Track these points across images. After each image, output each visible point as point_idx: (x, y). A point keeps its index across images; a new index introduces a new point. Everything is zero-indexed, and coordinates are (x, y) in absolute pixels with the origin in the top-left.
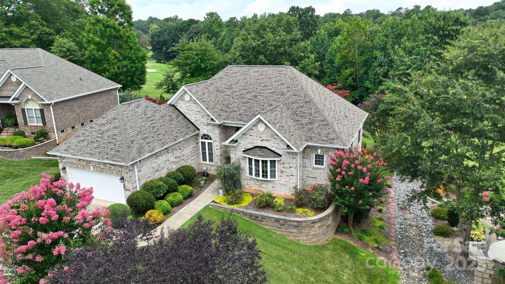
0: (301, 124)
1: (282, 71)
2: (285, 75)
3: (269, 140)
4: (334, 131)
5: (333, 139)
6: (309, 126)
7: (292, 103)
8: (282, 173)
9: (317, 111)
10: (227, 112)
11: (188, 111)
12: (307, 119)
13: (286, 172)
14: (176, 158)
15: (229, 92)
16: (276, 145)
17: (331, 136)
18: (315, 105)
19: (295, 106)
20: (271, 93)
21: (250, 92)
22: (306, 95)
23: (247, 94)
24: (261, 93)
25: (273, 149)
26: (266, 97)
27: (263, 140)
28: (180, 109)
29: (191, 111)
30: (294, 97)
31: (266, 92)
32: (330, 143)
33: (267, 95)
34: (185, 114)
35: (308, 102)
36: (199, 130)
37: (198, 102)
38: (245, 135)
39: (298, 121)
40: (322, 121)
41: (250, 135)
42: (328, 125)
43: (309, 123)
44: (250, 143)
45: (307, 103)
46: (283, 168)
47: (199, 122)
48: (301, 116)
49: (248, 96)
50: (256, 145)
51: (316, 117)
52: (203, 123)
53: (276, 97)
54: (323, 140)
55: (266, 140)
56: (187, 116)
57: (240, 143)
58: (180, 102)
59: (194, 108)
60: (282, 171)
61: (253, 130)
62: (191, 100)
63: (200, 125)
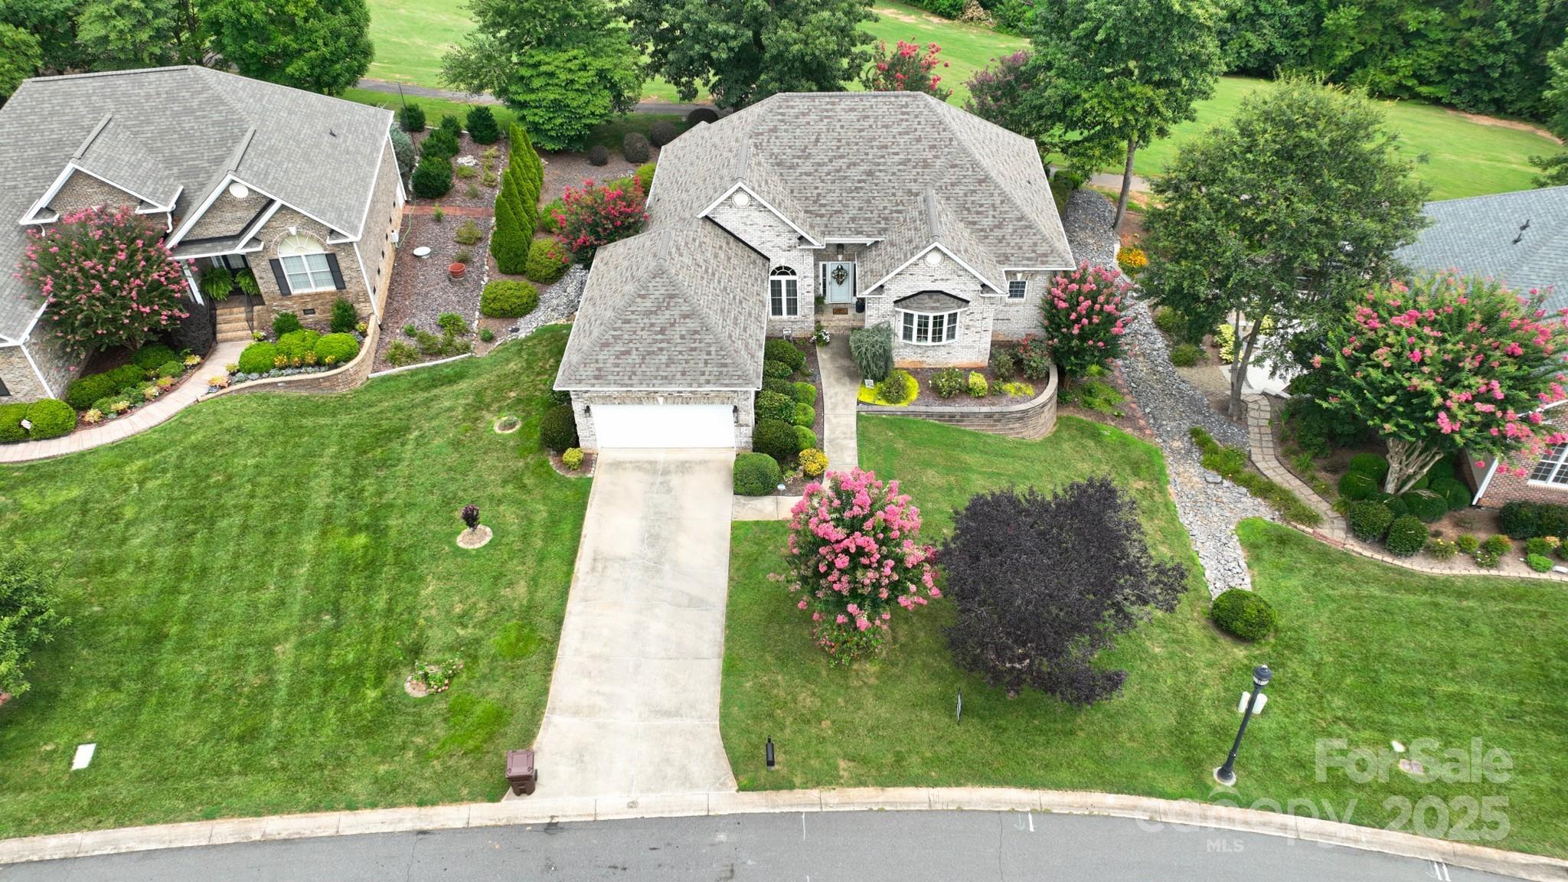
0: (982, 230)
1: (906, 106)
2: (916, 116)
3: (948, 279)
4: (1044, 239)
5: (1045, 255)
6: (998, 233)
7: (952, 185)
8: (967, 329)
9: (1006, 199)
10: (822, 216)
11: (742, 227)
12: (990, 219)
13: (974, 327)
15: (807, 167)
16: (961, 286)
17: (1040, 250)
18: (997, 186)
19: (959, 190)
20: (900, 164)
21: (854, 164)
22: (975, 165)
23: (848, 167)
24: (879, 164)
25: (955, 293)
26: (894, 174)
27: (934, 279)
28: (723, 224)
29: (751, 224)
30: (952, 170)
31: (889, 162)
32: (1043, 263)
33: (895, 169)
34: (736, 232)
35: (983, 181)
36: (768, 259)
39: (974, 223)
40: (1019, 219)
42: (1030, 227)
43: (996, 226)
45: (980, 182)
46: (970, 321)
48: (978, 213)
49: (855, 173)
50: (920, 290)
51: (1006, 212)
52: (778, 246)
53: (914, 172)
54: (1029, 259)
55: (941, 279)
56: (740, 236)
57: (890, 290)
58: (725, 209)
59: (759, 220)
60: (968, 326)
62: (751, 204)
63: (771, 251)
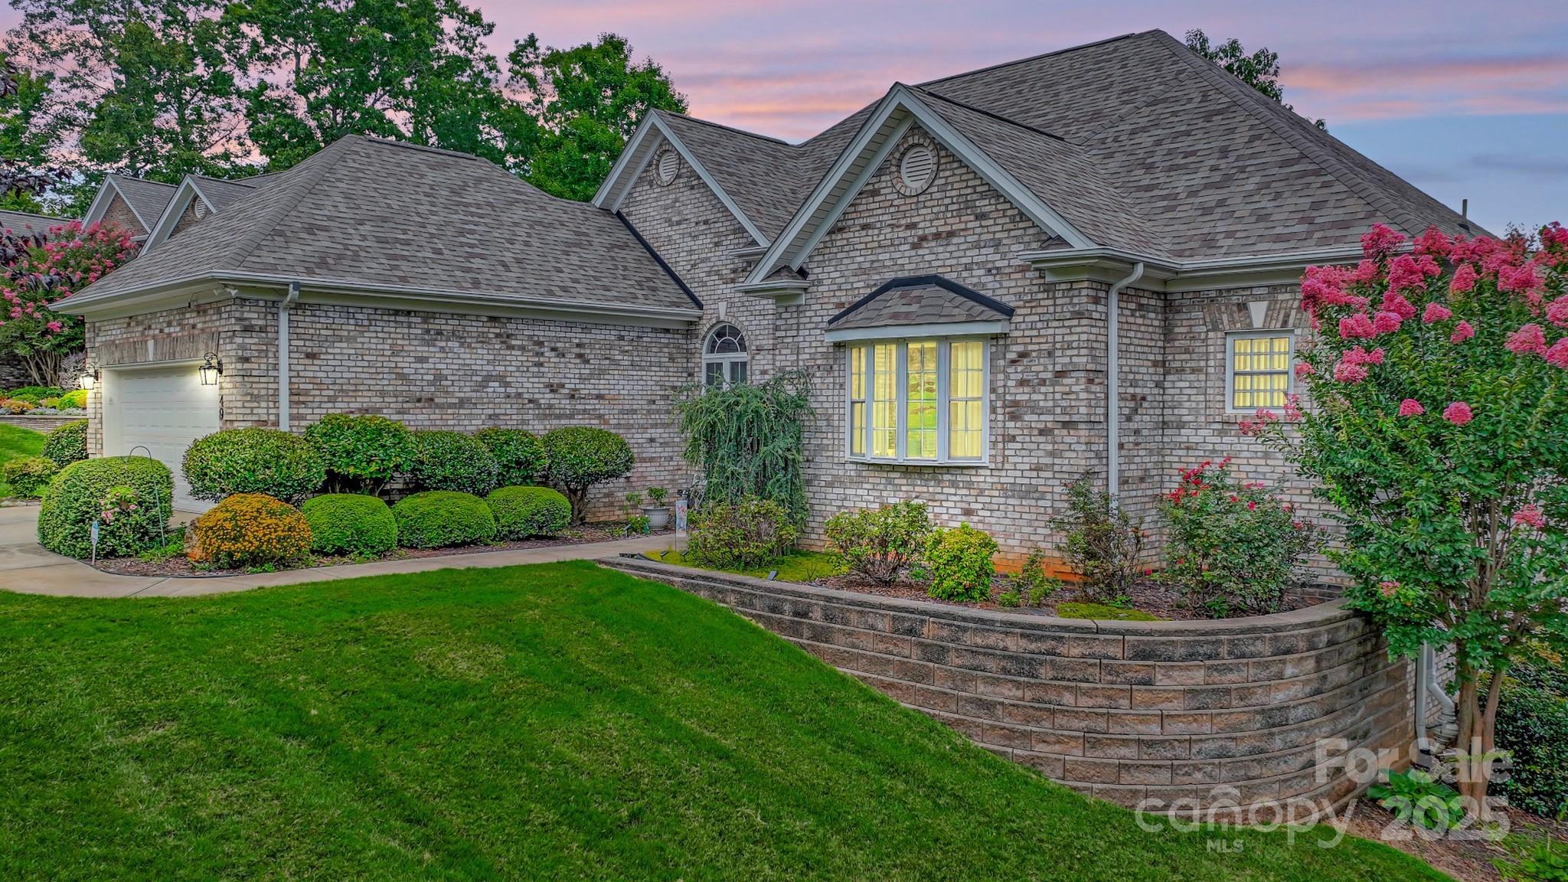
3: (951, 234)
8: (1014, 417)
11: (664, 230)
13: (1035, 409)
14: (553, 389)
16: (988, 254)
25: (969, 281)
27: (923, 238)
28: (639, 227)
29: (679, 223)
34: (655, 246)
36: (700, 306)
37: (706, 178)
38: (841, 230)
41: (865, 227)
44: (862, 271)
46: (1022, 383)
47: (700, 273)
50: (890, 276)
52: (717, 273)
55: (937, 236)
56: (662, 253)
57: (820, 282)
58: (645, 193)
59: (688, 212)
60: (1016, 404)
61: (875, 193)
62: (678, 176)
63: (704, 284)
